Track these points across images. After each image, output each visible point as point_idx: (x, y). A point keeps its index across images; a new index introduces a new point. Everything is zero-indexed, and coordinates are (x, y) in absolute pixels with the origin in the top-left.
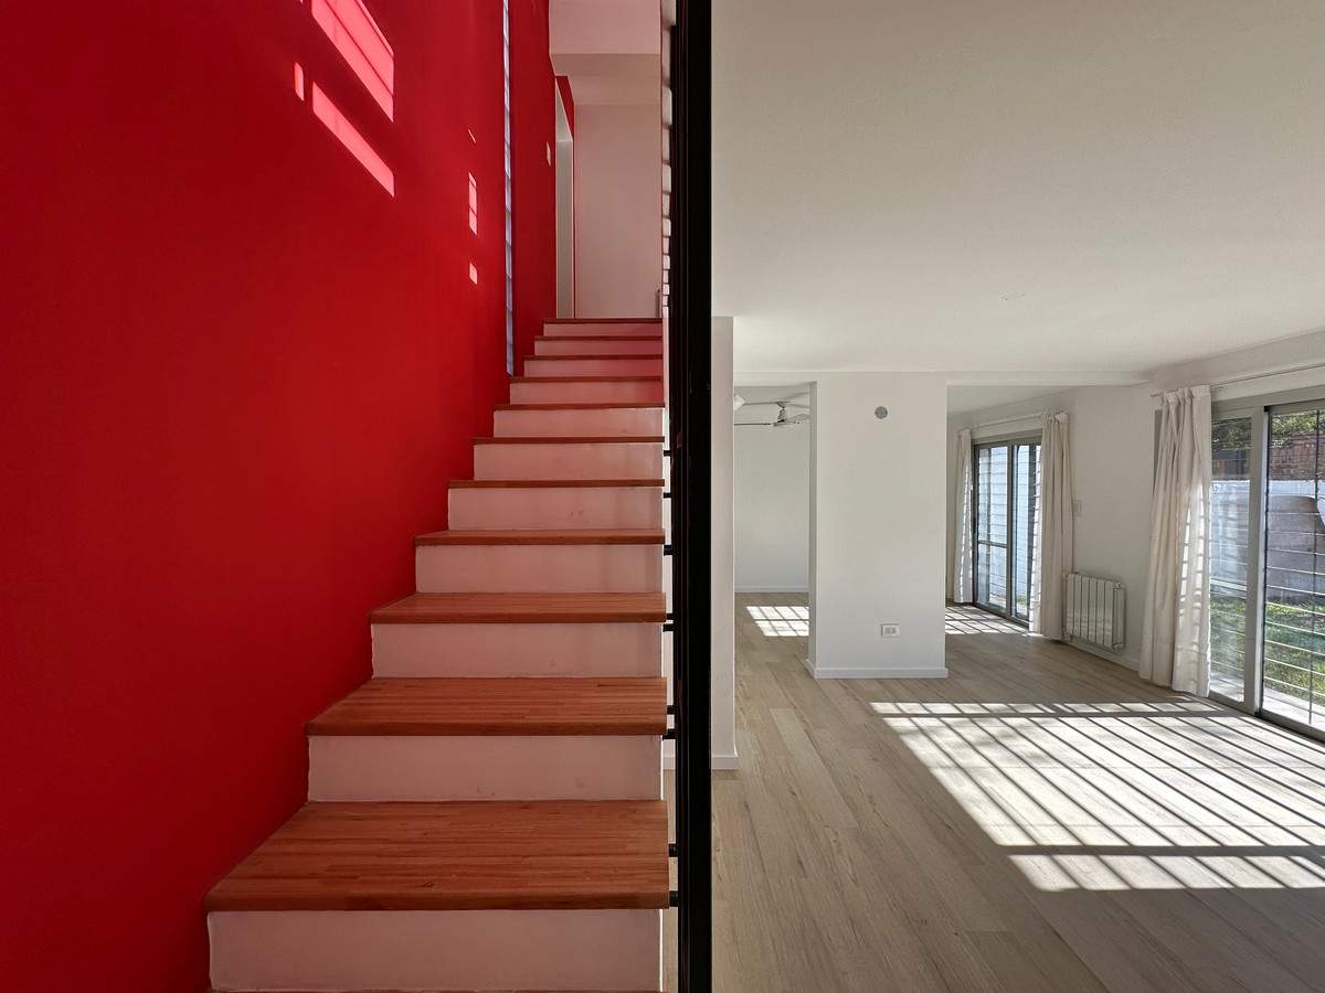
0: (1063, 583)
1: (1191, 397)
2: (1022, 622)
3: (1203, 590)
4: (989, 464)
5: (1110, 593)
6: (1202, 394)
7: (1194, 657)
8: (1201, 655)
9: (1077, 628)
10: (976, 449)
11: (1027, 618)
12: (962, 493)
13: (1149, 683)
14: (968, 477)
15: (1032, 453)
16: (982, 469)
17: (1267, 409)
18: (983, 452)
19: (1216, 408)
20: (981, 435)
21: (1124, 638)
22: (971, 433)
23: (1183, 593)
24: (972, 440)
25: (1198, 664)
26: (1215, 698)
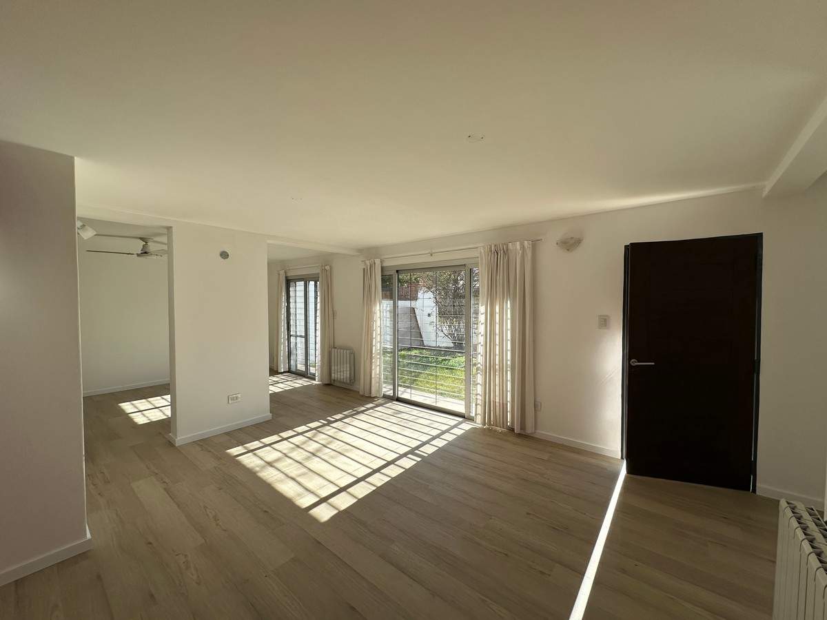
0: (330, 353)
1: (375, 263)
2: (313, 377)
3: (380, 350)
4: (296, 291)
5: (348, 356)
6: (378, 262)
7: (378, 380)
8: (380, 378)
9: (336, 376)
10: (289, 282)
11: (314, 375)
12: (281, 307)
13: (363, 396)
14: (284, 298)
15: (316, 286)
16: (292, 294)
17: (397, 271)
18: (292, 284)
19: (382, 268)
20: (291, 274)
21: (354, 378)
22: (285, 272)
23: (374, 352)
24: (286, 277)
25: (379, 383)
26: (385, 397)
